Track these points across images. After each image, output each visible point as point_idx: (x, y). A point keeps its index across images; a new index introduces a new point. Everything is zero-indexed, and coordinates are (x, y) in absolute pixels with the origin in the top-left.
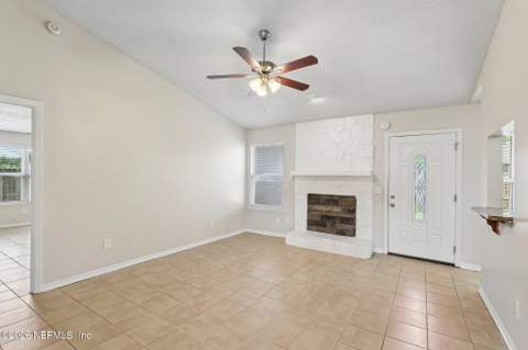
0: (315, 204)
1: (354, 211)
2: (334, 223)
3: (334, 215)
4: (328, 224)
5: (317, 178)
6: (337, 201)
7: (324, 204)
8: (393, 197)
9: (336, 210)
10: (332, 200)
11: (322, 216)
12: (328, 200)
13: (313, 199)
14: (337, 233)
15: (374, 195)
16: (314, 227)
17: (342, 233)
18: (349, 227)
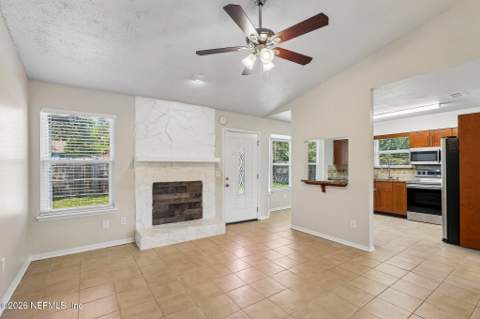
0: (160, 193)
1: (200, 195)
2: (183, 210)
3: (182, 202)
4: (177, 212)
5: (164, 164)
6: (185, 187)
7: (172, 192)
8: (227, 179)
9: (184, 197)
10: (181, 187)
11: (170, 206)
12: (176, 188)
13: (159, 188)
14: (186, 220)
15: (217, 178)
16: (161, 220)
17: (191, 218)
18: (196, 210)
